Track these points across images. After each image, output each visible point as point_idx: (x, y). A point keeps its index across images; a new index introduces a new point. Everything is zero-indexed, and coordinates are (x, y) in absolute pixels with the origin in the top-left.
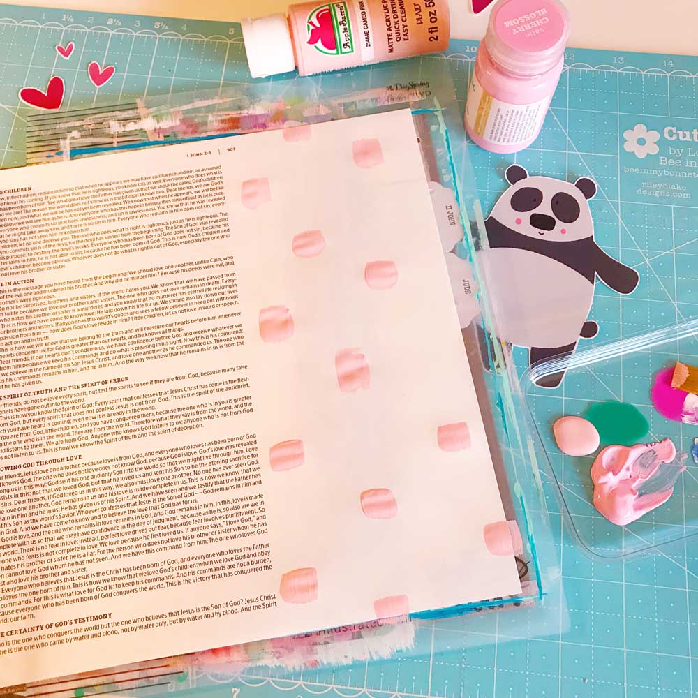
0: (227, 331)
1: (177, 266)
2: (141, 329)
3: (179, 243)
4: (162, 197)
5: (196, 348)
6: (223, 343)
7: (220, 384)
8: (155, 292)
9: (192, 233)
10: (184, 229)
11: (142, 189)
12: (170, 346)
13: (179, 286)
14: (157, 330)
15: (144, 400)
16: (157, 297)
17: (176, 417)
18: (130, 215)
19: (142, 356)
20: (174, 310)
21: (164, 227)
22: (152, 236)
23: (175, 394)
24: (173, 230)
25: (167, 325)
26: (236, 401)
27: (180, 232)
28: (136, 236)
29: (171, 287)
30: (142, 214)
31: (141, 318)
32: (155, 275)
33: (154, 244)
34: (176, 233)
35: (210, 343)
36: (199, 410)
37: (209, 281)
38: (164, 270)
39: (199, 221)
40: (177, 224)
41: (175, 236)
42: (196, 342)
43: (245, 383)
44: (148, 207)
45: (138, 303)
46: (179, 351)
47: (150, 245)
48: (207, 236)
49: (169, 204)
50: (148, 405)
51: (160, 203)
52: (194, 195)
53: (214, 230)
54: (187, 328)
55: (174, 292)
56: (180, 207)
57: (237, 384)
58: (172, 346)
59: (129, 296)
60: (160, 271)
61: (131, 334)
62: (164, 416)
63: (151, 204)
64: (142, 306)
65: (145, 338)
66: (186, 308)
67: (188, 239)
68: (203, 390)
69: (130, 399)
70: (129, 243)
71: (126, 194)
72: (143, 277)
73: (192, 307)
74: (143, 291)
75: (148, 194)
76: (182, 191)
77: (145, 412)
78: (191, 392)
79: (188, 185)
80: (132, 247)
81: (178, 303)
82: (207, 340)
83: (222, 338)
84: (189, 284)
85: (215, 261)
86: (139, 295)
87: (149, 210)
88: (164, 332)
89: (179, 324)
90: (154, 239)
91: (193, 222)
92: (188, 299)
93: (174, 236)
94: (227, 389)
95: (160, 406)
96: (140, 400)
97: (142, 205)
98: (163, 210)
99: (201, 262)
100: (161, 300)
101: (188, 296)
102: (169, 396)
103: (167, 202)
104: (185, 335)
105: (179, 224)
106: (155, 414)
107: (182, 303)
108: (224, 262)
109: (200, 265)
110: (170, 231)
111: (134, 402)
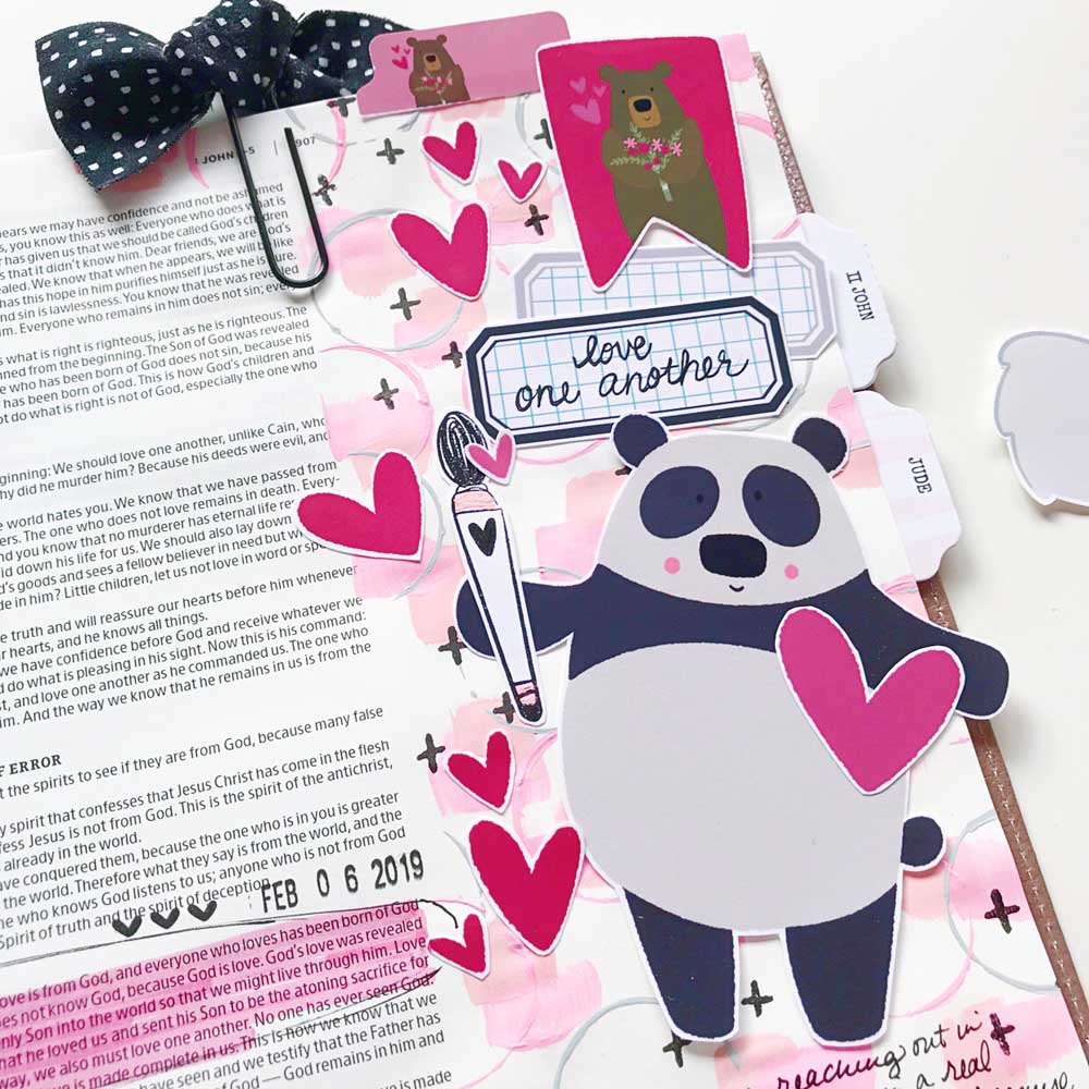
0: (323, 616)
1: (180, 447)
2: (92, 621)
3: (183, 387)
4: (135, 269)
5: (242, 666)
6: (314, 651)
7: (312, 762)
8: (125, 519)
9: (216, 361)
10: (195, 351)
11: (81, 249)
12: (170, 663)
13: (190, 500)
14: (135, 622)
15: (107, 816)
16: (132, 533)
17: (196, 862)
18: (50, 318)
19: (98, 695)
20: (176, 565)
21: (142, 346)
22: (111, 372)
23: (190, 798)
24: (168, 355)
25: (164, 608)
26: (357, 807)
27: (185, 359)
28: (70, 372)
29: (168, 503)
30: (84, 313)
31: (91, 589)
32: (123, 472)
33: (118, 392)
34: (174, 361)
35: (280, 650)
36: (259, 838)
37: (270, 485)
38: (148, 460)
39: (234, 330)
40: (177, 340)
41: (174, 369)
42: (241, 649)
43: (378, 756)
44: (99, 297)
45: (80, 550)
46: (197, 676)
47: (106, 393)
48: (256, 368)
49: (152, 287)
50: (120, 832)
51: (130, 284)
52: (218, 260)
53: (273, 351)
54: (215, 614)
55: (177, 517)
56: (181, 295)
57: (359, 759)
58: (178, 663)
59: (56, 532)
60: (135, 463)
61: (63, 635)
62: (164, 860)
63: (108, 287)
64: (92, 557)
65: (102, 644)
66: (210, 558)
67: (206, 376)
68: (265, 783)
69: (69, 816)
70: (50, 390)
71: (39, 263)
72: (91, 479)
73: (227, 556)
74: (94, 518)
75: (97, 262)
76: (187, 253)
77: (112, 853)
78: (235, 789)
79: (200, 236)
80: (61, 402)
81: (188, 547)
82: (270, 644)
83: (312, 636)
84: (216, 495)
85: (282, 429)
86: (81, 528)
87: (102, 303)
88: (155, 626)
89: (192, 602)
90: (118, 378)
91: (218, 333)
92: (214, 534)
93: (169, 368)
94: (333, 776)
95: (154, 834)
96: (96, 819)
97: (83, 292)
98: (140, 303)
99: (244, 435)
100: (143, 539)
101: (213, 526)
102: (174, 803)
103: (148, 281)
104: (211, 631)
105: (183, 339)
106: (138, 855)
107: (198, 546)
108: (306, 433)
109: (241, 443)
110: (158, 357)
111: (78, 823)
